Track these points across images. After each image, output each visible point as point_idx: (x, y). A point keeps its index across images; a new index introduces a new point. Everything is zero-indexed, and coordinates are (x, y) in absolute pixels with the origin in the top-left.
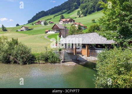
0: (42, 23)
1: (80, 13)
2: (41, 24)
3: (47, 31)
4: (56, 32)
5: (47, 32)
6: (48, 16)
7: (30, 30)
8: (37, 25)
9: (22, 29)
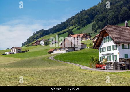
0: (42, 43)
1: (95, 27)
2: (40, 45)
3: (51, 50)
4: (68, 51)
5: (52, 52)
6: (49, 35)
7: (24, 52)
8: (34, 46)
9: (12, 51)
